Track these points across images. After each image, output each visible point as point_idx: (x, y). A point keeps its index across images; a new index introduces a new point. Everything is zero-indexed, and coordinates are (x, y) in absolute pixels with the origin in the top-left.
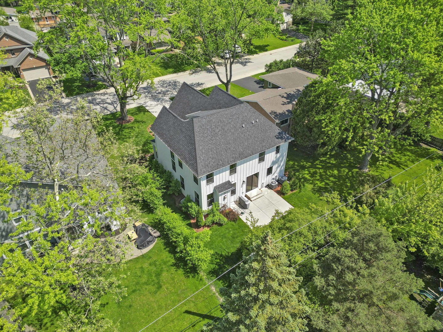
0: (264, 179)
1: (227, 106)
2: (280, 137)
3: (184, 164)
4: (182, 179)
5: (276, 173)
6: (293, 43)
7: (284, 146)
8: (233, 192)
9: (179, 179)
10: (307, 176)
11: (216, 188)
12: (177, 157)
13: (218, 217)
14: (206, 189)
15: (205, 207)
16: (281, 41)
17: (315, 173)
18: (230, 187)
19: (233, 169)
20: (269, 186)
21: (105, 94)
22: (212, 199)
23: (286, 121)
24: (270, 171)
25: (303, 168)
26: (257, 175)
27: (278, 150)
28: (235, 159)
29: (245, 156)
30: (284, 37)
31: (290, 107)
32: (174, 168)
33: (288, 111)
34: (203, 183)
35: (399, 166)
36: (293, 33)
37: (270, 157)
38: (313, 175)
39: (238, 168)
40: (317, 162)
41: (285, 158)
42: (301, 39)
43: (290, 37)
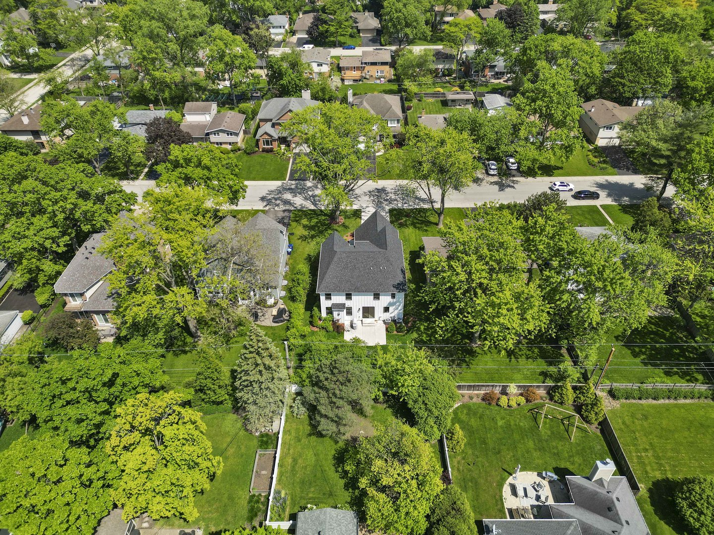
0: (381, 315)
5: (393, 313)
7: (400, 296)
8: (349, 313)
11: (333, 305)
14: (325, 303)
15: (324, 314)
18: (345, 308)
19: (349, 297)
20: (383, 322)
22: (330, 311)
24: (386, 309)
26: (373, 308)
27: (393, 296)
28: (351, 290)
29: (359, 291)
34: (323, 297)
37: (385, 300)
39: (354, 297)
41: (402, 305)
42: (620, 168)
43: (605, 162)
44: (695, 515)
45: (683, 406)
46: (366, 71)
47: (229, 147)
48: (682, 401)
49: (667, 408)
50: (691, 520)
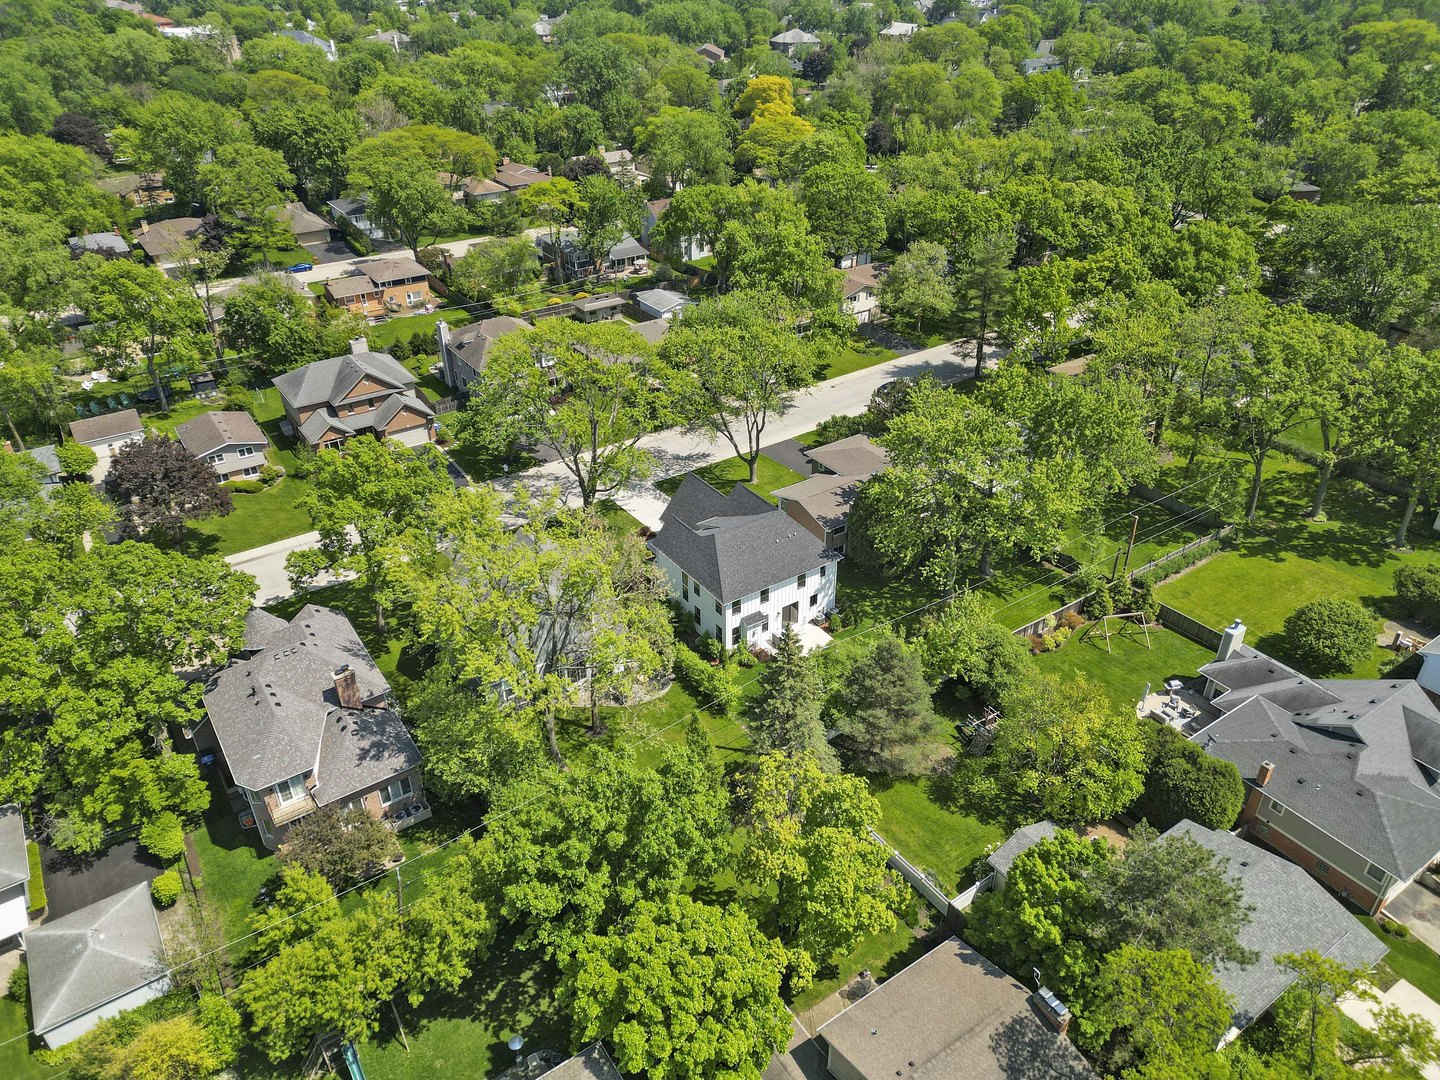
0: (806, 612)
1: (755, 511)
2: (825, 555)
3: (702, 589)
4: (698, 611)
5: (823, 602)
6: (880, 359)
7: (832, 567)
8: (765, 627)
9: (693, 611)
10: (868, 609)
11: (743, 620)
12: (691, 580)
13: (746, 657)
14: (732, 621)
15: (729, 646)
16: (856, 356)
17: (881, 604)
18: (760, 619)
19: (764, 596)
20: (814, 622)
21: (539, 477)
22: (738, 634)
23: (842, 529)
24: (813, 600)
25: (864, 597)
26: (795, 605)
27: (823, 572)
28: (768, 583)
29: (779, 579)
30: (861, 345)
31: (846, 508)
32: (686, 596)
33: (844, 514)
34: (729, 612)
35: (999, 595)
36: (882, 334)
37: (814, 581)
38: (876, 608)
39: (771, 595)
40: (886, 589)
41: (834, 583)
42: (895, 348)
43: (873, 345)
44: (1328, 643)
45: (1205, 568)
46: (386, 297)
47: (254, 477)
48: (1200, 564)
49: (1195, 575)
50: (1327, 650)
